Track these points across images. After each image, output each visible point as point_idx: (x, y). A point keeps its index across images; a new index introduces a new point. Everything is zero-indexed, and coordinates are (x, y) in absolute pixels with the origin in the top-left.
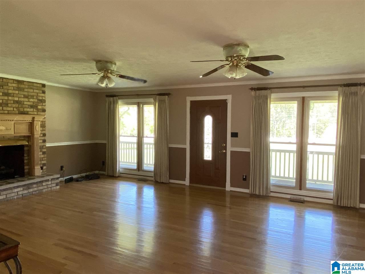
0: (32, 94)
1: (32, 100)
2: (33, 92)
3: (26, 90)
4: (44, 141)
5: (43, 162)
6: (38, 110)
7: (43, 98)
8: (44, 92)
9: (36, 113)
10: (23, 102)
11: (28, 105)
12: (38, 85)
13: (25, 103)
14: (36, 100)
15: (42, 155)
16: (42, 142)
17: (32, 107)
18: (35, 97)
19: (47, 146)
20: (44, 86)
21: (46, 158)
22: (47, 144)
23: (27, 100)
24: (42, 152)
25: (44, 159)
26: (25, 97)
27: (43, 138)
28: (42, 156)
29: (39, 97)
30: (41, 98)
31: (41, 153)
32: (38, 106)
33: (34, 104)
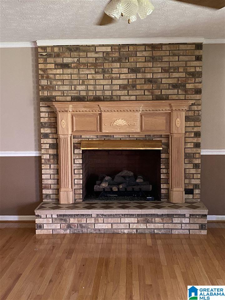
0: (176, 64)
1: (176, 75)
2: (178, 61)
3: (165, 59)
4: (197, 145)
5: (194, 182)
6: (186, 91)
7: (198, 69)
8: (199, 58)
9: (182, 97)
10: (160, 80)
11: (169, 84)
12: (189, 47)
13: (164, 81)
14: (183, 75)
15: (193, 168)
16: (193, 147)
17: (175, 86)
18: (181, 70)
19: (202, 154)
20: (199, 46)
21: (199, 175)
22: (202, 150)
23: (167, 75)
24: (193, 164)
25: (195, 176)
26: (165, 70)
27: (195, 140)
28: (193, 171)
29: (188, 68)
30: (192, 70)
31: (191, 166)
32: (187, 85)
33: (179, 82)
